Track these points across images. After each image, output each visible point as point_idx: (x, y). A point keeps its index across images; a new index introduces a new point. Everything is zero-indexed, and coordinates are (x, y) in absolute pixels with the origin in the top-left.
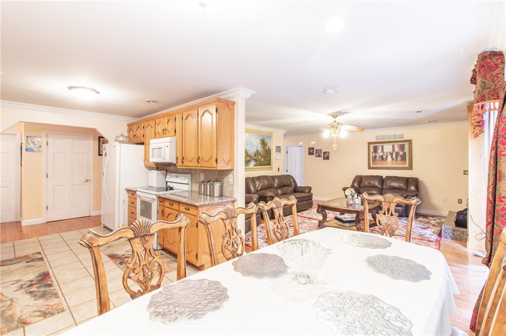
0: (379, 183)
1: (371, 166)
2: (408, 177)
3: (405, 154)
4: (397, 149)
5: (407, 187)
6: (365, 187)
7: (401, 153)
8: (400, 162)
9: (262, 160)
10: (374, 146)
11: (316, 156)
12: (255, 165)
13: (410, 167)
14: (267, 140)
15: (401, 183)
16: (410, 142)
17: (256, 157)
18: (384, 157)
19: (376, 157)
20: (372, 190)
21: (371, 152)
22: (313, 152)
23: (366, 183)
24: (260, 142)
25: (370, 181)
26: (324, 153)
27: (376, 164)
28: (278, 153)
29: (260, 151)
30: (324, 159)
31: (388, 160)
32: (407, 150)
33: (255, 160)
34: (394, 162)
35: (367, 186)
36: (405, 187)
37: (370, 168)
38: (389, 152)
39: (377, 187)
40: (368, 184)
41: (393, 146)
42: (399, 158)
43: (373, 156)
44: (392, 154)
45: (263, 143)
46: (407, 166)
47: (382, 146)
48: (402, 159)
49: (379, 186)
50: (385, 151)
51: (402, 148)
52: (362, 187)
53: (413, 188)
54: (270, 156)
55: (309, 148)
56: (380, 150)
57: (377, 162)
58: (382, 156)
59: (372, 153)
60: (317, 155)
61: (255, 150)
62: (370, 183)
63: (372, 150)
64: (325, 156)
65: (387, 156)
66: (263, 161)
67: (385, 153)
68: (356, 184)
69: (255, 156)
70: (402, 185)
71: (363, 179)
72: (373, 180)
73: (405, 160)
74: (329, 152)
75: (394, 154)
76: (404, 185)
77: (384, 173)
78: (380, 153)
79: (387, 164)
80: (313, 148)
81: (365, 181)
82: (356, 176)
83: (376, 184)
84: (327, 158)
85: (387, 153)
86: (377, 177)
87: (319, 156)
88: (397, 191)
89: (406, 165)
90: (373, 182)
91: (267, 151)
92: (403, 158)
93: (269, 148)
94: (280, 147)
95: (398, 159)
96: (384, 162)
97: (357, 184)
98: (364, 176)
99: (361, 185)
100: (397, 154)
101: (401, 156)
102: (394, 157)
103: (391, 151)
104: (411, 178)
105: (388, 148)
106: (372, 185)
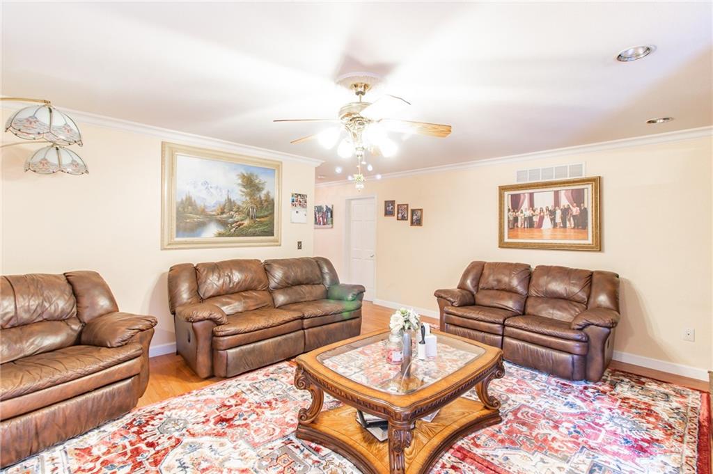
0: (520, 282)
1: (506, 240)
2: (593, 269)
3: (584, 212)
4: (564, 202)
5: (589, 297)
6: (488, 289)
7: (575, 211)
8: (572, 233)
9: (246, 222)
10: (512, 195)
11: (398, 219)
12: (220, 235)
13: (598, 246)
14: (261, 178)
15: (574, 285)
16: (597, 182)
17: (224, 216)
18: (536, 219)
19: (516, 219)
20: (502, 299)
21: (506, 211)
22: (393, 209)
23: (491, 280)
24: (240, 181)
25: (501, 277)
26: (413, 211)
27: (516, 237)
28: (299, 208)
29: (239, 203)
30: (412, 224)
31: (544, 227)
32: (588, 203)
33: (223, 223)
34: (559, 232)
35: (492, 289)
36: (583, 296)
37: (502, 245)
38: (547, 209)
39: (516, 292)
40: (495, 283)
41: (557, 194)
42: (570, 224)
43: (511, 218)
44: (552, 213)
45: (250, 184)
46: (590, 241)
47: (531, 195)
48: (576, 226)
49: (520, 289)
50: (537, 205)
51: (578, 197)
52: (483, 289)
53: (603, 299)
54: (273, 213)
55: (386, 202)
56: (525, 205)
58: (530, 218)
59: (509, 210)
60: (400, 215)
61: (223, 199)
62: (499, 281)
63: (508, 203)
64: (415, 217)
65: (542, 219)
66: (249, 227)
67: (538, 212)
68: (469, 282)
69: (223, 213)
70: (576, 290)
71: (486, 272)
72: (507, 275)
73: (585, 227)
74: (421, 210)
75: (559, 213)
76: (582, 289)
77: (534, 259)
78: (525, 211)
79: (541, 237)
80: (393, 203)
81: (489, 275)
82: (472, 263)
83: (515, 283)
84: (418, 222)
85: (542, 210)
86: (517, 266)
87: (403, 218)
88: (564, 304)
89: (587, 239)
90: (506, 279)
91: (261, 202)
92: (581, 223)
93: (268, 195)
94: (303, 196)
95: (568, 225)
96: (535, 232)
97: (472, 283)
98: (490, 264)
99: (481, 286)
100: (566, 212)
101: (574, 217)
102: (558, 220)
103: (551, 205)
104: (600, 273)
105: (544, 199)
106: (503, 287)
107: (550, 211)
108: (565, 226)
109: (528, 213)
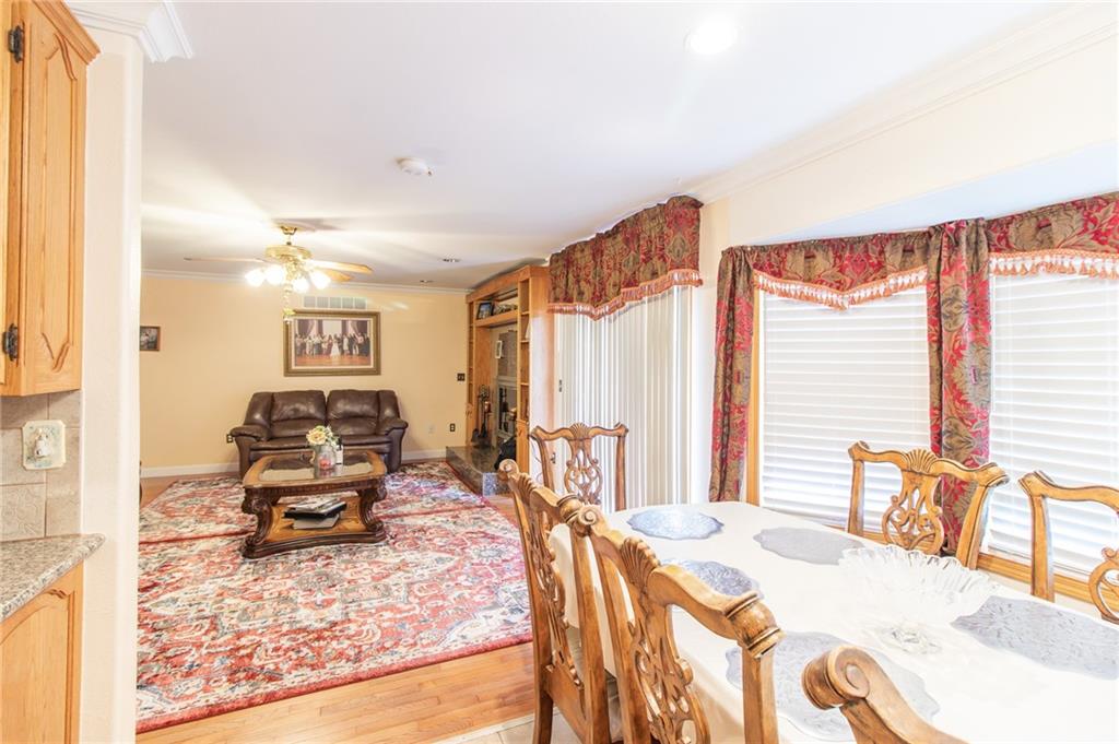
0: (318, 409)
1: (294, 367)
2: (377, 390)
3: (367, 341)
4: (351, 331)
5: (379, 412)
6: (283, 420)
7: (360, 340)
10: (300, 321)
13: (377, 371)
15: (368, 404)
16: (376, 315)
18: (324, 346)
19: (303, 346)
20: (302, 427)
23: (287, 410)
25: (297, 406)
26: (144, 330)
27: (304, 364)
30: (143, 348)
31: (332, 354)
34: (346, 359)
35: (288, 419)
36: (373, 412)
37: (288, 372)
38: (335, 336)
39: (316, 419)
40: (292, 412)
41: (344, 323)
42: (356, 351)
43: (299, 344)
44: (340, 341)
46: (372, 366)
47: (320, 322)
48: (361, 353)
49: (319, 415)
51: (362, 328)
52: (277, 421)
53: (388, 412)
56: (314, 331)
57: (308, 360)
58: (319, 345)
59: (296, 336)
62: (296, 410)
63: (294, 329)
65: (330, 346)
67: (327, 338)
68: (258, 416)
70: (366, 408)
71: (279, 402)
72: (302, 403)
73: (368, 354)
75: (346, 341)
76: (373, 407)
77: (326, 385)
78: (313, 337)
79: (330, 364)
81: (283, 405)
82: (255, 395)
83: (312, 410)
84: (151, 345)
85: (330, 337)
86: (311, 393)
88: (361, 420)
89: (369, 364)
90: (303, 408)
92: (364, 350)
95: (354, 352)
96: (324, 359)
97: (263, 416)
98: (279, 394)
99: (275, 418)
100: (352, 340)
101: (360, 345)
102: (346, 347)
103: (339, 333)
104: (382, 391)
105: (332, 327)
106: (301, 415)
107: (338, 339)
108: (351, 353)
109: (317, 340)
